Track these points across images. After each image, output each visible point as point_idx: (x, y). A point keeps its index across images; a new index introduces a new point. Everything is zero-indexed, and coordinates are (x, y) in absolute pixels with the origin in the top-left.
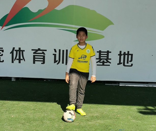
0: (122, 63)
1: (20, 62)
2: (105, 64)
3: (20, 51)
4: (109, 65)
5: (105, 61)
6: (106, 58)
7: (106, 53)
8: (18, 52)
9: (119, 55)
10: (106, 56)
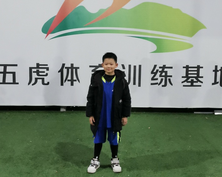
0: (218, 82)
1: (72, 84)
2: (195, 84)
3: (73, 69)
4: (200, 86)
5: (195, 80)
6: (196, 76)
7: (196, 69)
8: (70, 70)
9: (214, 71)
10: (196, 72)
